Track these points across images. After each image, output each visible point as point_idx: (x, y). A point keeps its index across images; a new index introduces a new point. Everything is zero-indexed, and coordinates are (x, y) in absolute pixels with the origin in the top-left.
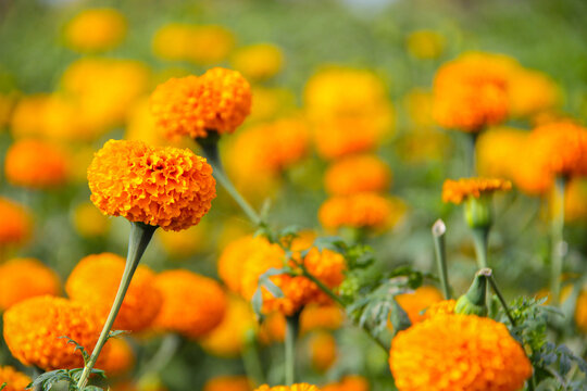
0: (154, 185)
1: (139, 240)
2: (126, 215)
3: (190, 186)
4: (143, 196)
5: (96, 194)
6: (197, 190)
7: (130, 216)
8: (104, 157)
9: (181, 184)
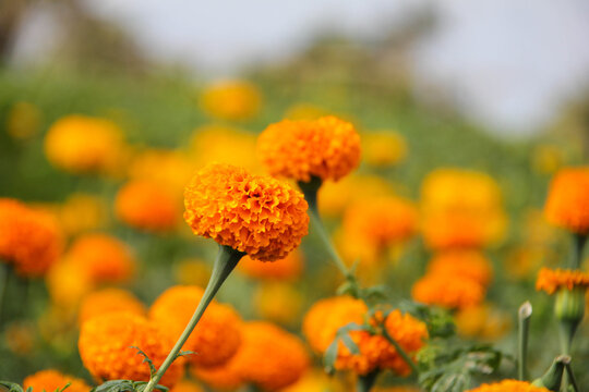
0: (248, 211)
1: (224, 264)
2: (215, 236)
3: (283, 218)
4: (235, 220)
5: (190, 212)
6: (290, 223)
7: (219, 238)
8: (205, 176)
9: (274, 214)
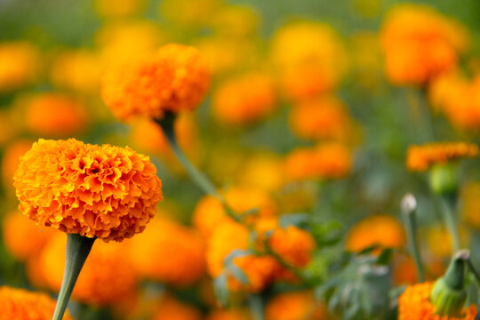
0: (88, 192)
1: (76, 254)
2: (58, 226)
3: (130, 190)
4: (75, 205)
5: (24, 203)
6: (139, 194)
7: (63, 227)
9: (119, 188)
